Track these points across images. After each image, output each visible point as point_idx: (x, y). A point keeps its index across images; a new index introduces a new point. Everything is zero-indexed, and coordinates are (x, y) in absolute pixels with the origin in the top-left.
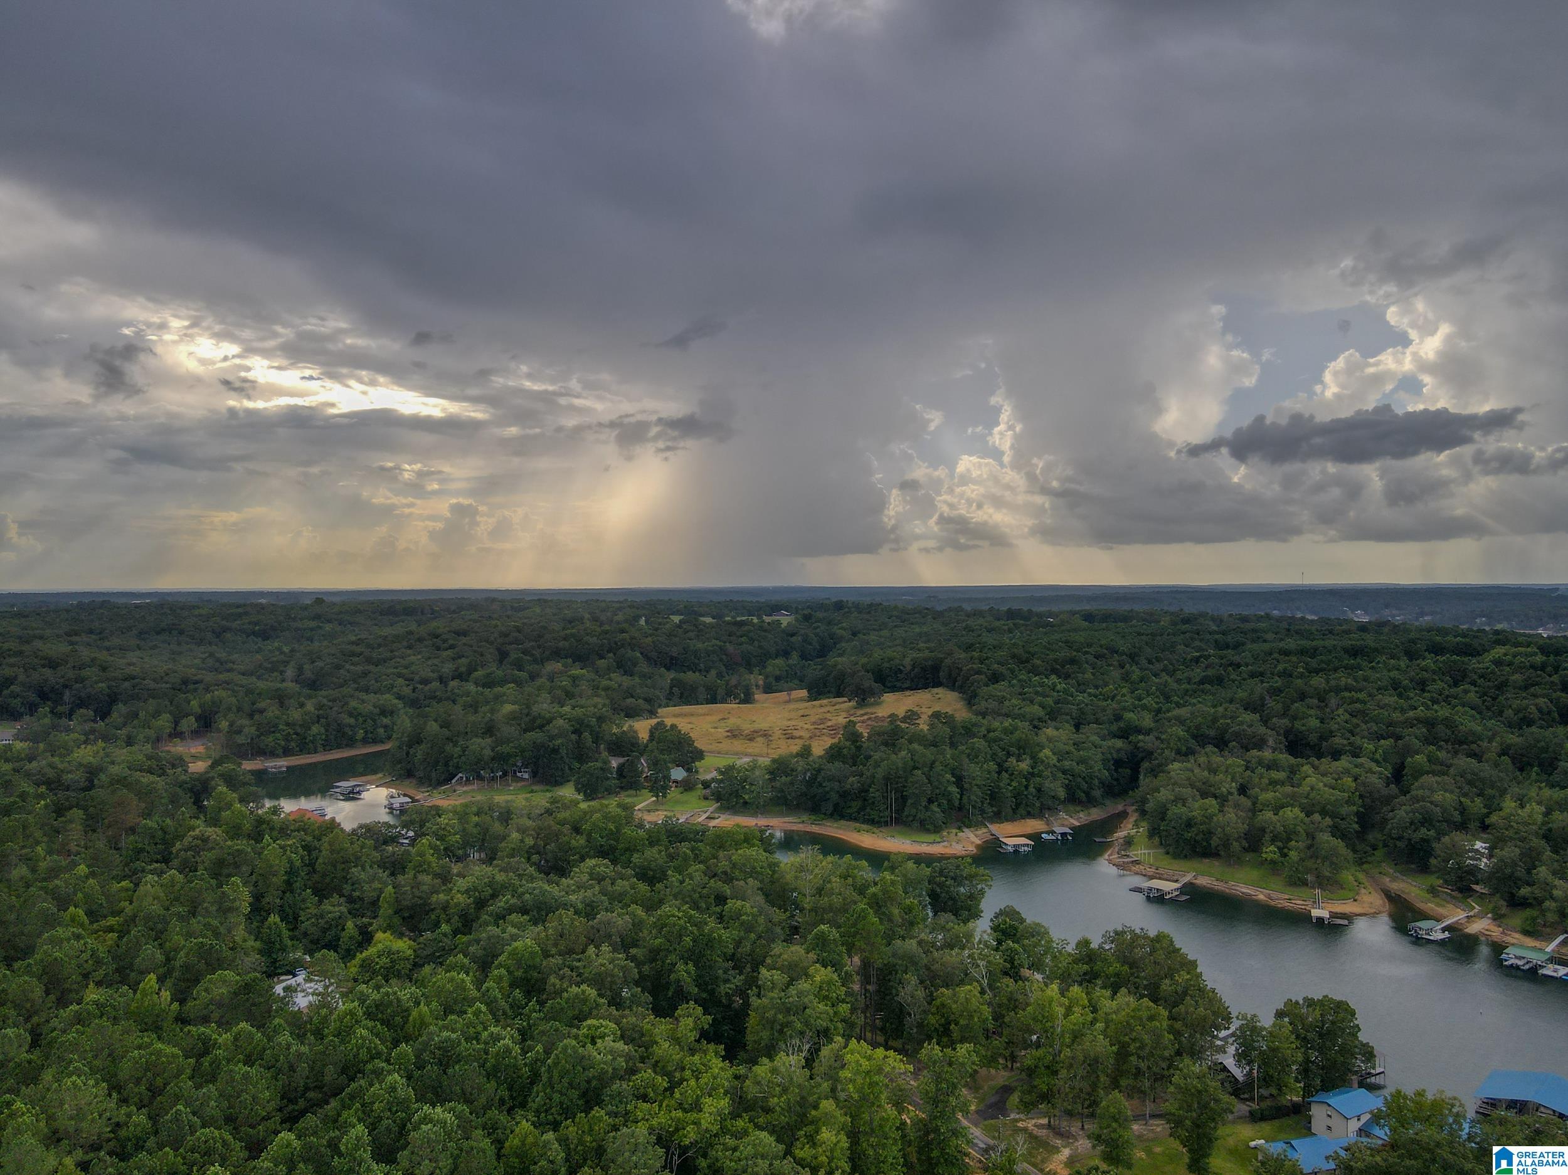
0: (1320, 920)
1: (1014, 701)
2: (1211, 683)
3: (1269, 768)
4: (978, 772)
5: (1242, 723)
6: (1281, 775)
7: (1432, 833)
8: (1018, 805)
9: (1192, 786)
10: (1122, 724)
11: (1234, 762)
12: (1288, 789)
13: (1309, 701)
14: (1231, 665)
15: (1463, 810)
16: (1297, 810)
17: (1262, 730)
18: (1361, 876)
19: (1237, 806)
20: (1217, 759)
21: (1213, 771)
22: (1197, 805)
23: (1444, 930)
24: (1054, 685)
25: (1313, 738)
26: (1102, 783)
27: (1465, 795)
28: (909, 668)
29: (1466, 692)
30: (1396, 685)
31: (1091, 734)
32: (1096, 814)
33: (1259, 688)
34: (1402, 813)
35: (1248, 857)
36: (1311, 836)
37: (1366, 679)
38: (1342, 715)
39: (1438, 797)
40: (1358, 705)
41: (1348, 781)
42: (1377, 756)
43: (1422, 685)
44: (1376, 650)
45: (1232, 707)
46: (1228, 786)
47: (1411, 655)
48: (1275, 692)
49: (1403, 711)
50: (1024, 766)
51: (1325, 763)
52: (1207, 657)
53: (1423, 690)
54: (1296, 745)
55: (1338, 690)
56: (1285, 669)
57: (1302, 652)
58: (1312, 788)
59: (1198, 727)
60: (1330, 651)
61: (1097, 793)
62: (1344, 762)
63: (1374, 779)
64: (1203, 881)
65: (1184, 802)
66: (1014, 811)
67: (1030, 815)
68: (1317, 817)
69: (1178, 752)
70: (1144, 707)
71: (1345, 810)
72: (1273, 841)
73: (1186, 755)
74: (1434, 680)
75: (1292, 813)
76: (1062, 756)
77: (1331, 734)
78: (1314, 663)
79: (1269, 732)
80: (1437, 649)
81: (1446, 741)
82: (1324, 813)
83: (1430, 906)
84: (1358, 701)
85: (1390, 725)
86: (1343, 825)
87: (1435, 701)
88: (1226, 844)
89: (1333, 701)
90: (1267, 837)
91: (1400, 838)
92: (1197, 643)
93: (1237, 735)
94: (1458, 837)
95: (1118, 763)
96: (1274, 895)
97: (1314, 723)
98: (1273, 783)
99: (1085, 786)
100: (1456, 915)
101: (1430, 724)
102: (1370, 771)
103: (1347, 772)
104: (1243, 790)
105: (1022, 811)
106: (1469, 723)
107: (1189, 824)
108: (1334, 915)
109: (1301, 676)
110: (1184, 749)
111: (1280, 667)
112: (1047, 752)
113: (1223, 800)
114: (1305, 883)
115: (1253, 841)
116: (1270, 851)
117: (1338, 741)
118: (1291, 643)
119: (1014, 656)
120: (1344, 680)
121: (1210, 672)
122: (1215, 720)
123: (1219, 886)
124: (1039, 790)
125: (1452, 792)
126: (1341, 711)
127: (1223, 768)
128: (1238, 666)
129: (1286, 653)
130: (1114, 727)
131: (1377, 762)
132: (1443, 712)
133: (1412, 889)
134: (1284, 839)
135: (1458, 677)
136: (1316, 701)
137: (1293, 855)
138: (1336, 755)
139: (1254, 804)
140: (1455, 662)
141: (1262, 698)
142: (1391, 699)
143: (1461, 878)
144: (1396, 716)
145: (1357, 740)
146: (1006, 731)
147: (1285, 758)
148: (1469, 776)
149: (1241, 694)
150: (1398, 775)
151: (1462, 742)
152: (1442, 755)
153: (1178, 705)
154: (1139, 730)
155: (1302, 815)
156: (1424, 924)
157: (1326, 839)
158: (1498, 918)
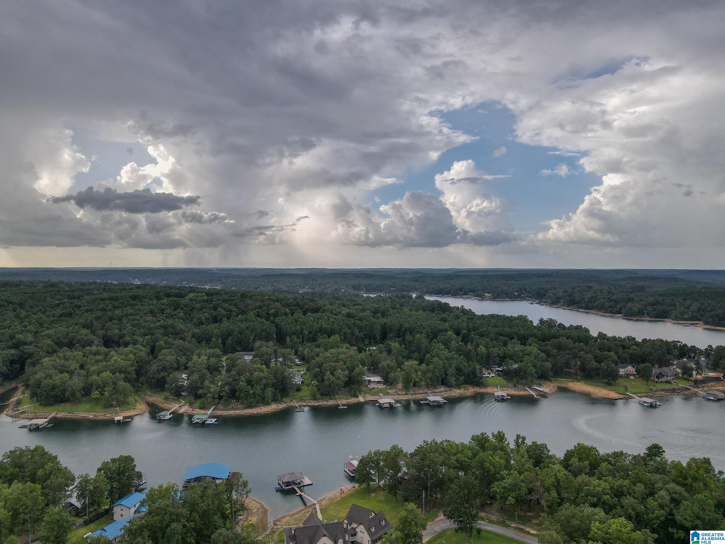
0: (119, 421)
2: (66, 316)
3: (95, 354)
5: (81, 334)
6: (100, 357)
7: (166, 374)
9: (55, 369)
10: (14, 341)
11: (78, 354)
12: (104, 363)
13: (114, 321)
14: (76, 306)
15: (178, 362)
16: (108, 372)
17: (92, 337)
18: (137, 398)
19: (79, 375)
20: (68, 353)
21: (66, 359)
22: (58, 378)
23: (170, 414)
25: (116, 339)
26: (2, 374)
27: (179, 356)
29: (179, 313)
30: (152, 312)
33: (90, 317)
34: (154, 367)
35: (84, 399)
36: (115, 383)
37: (139, 310)
38: (129, 327)
39: (168, 358)
40: (136, 322)
41: (132, 356)
42: (144, 343)
43: (162, 311)
44: (143, 297)
45: (77, 327)
46: (74, 366)
47: (158, 298)
48: (98, 318)
49: (155, 323)
51: (122, 349)
52: (63, 304)
53: (163, 313)
54: (108, 342)
55: (127, 316)
56: (103, 307)
57: (111, 299)
58: (115, 361)
59: (58, 339)
60: (124, 298)
62: (130, 348)
63: (142, 354)
64: (61, 415)
65: (51, 377)
68: (117, 374)
69: (48, 352)
70: (28, 331)
71: (129, 370)
72: (97, 389)
73: (52, 353)
74: (167, 309)
75: (106, 374)
77: (124, 336)
78: (116, 304)
79: (95, 337)
80: (168, 295)
81: (172, 334)
82: (120, 372)
83: (165, 405)
84: (136, 320)
85: (149, 329)
86: (129, 376)
87: (167, 318)
88: (73, 394)
89: (125, 321)
90: (94, 387)
91: (153, 378)
92: (58, 297)
93: (79, 341)
94: (176, 374)
95: (12, 362)
96: (97, 414)
97: (116, 331)
98: (97, 361)
100: (175, 407)
101: (165, 327)
102: (141, 350)
103: (131, 352)
104: (82, 367)
106: (180, 325)
107: (53, 388)
108: (125, 418)
109: (110, 310)
110: (51, 350)
111: (100, 307)
113: (71, 373)
114: (112, 406)
115: (87, 391)
116: (95, 394)
117: (127, 338)
118: (106, 295)
120: (129, 310)
121: (65, 311)
122: (68, 334)
123: (69, 416)
125: (174, 355)
126: (128, 325)
127: (72, 357)
128: (80, 307)
129: (103, 300)
130: (10, 343)
131: (144, 346)
132: (170, 321)
133: (157, 399)
134: (101, 388)
135: (176, 307)
136: (117, 321)
137: (107, 394)
138: (126, 345)
139: (88, 373)
140: (175, 301)
141: (92, 322)
142: (149, 318)
143: (177, 391)
144: (152, 325)
145: (135, 337)
147: (103, 349)
148: (180, 348)
149: (81, 321)
150: (153, 351)
151: (178, 334)
152: (170, 340)
153: (48, 328)
154: (25, 343)
155: (111, 375)
156: (163, 413)
157: (121, 383)
158: (191, 404)
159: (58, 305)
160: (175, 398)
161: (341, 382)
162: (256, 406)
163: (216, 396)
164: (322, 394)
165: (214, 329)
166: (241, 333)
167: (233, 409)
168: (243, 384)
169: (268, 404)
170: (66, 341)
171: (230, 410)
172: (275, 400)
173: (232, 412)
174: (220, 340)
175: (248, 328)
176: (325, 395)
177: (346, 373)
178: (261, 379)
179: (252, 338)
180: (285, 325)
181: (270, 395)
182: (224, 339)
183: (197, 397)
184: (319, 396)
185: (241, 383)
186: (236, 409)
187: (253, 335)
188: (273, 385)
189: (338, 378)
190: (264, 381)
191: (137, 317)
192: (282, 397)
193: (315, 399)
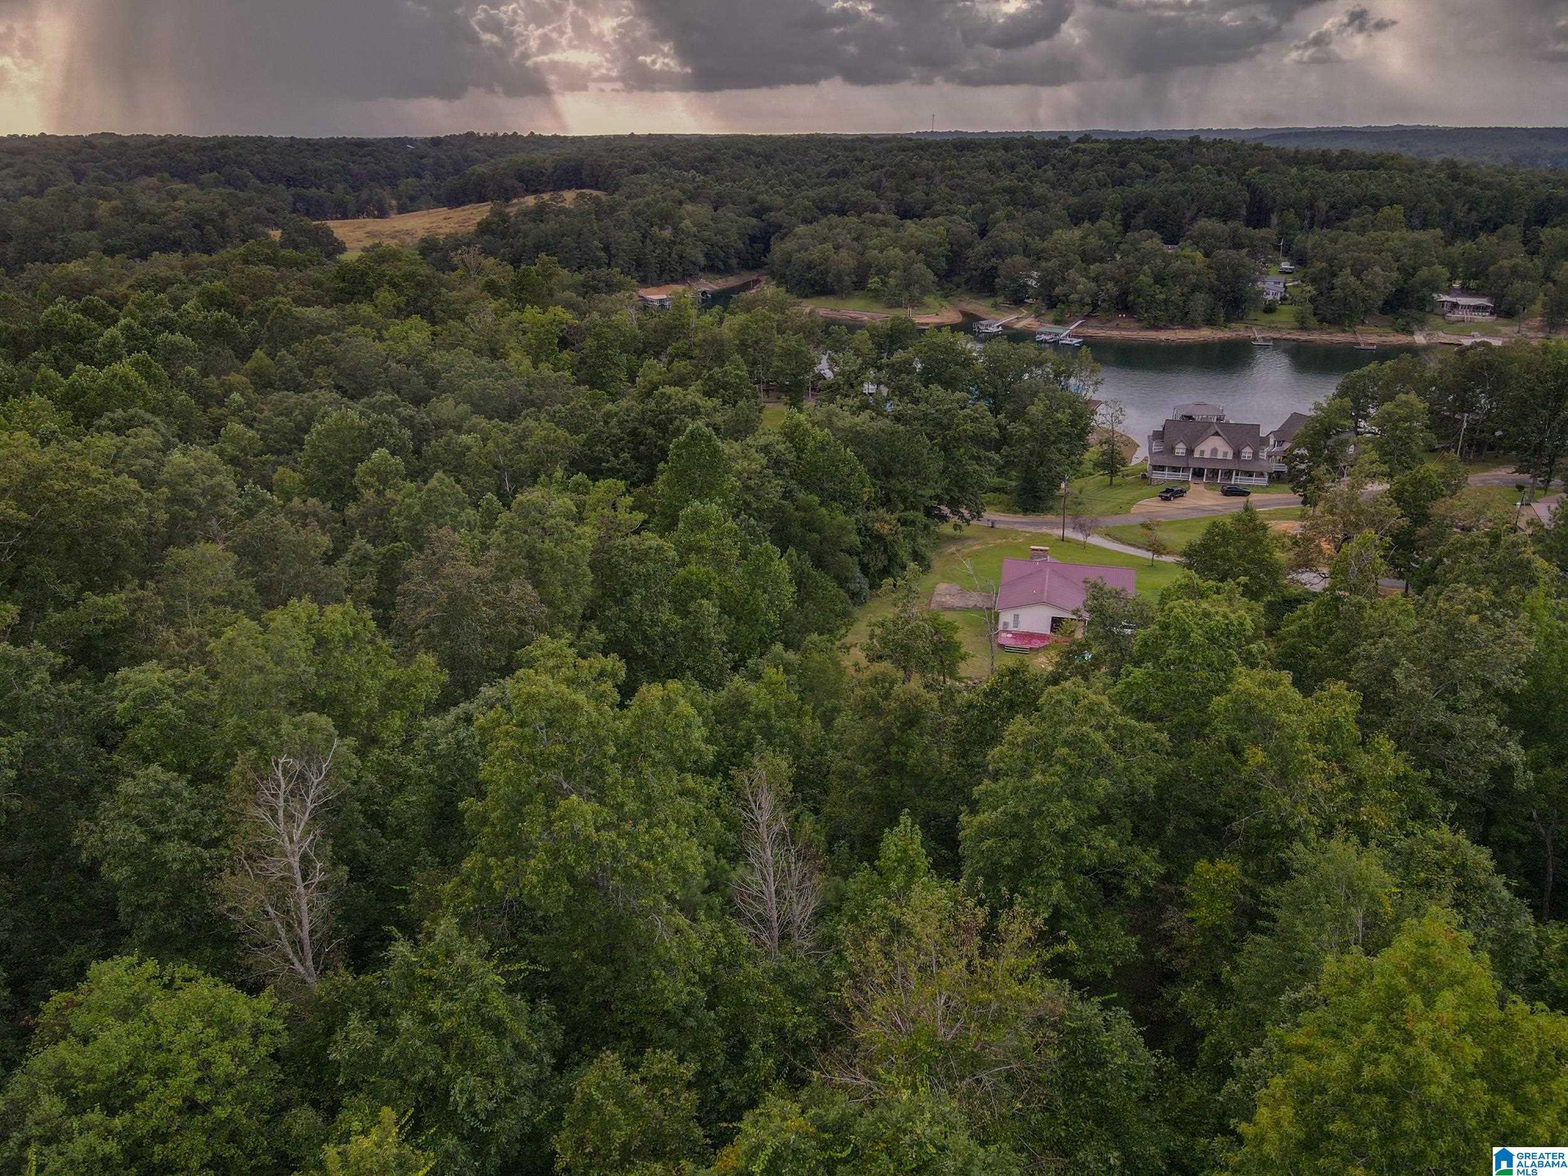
1: (656, 186)
2: (837, 176)
3: (879, 225)
4: (624, 239)
5: (860, 196)
6: (889, 229)
7: (999, 260)
8: (662, 272)
9: (813, 239)
10: (756, 205)
11: (852, 220)
14: (856, 160)
15: (1025, 244)
16: (897, 250)
17: (877, 200)
18: (944, 301)
19: (850, 250)
20: (836, 221)
21: (832, 228)
22: (816, 251)
23: (998, 327)
24: (694, 177)
25: (918, 208)
26: (738, 254)
27: (1028, 235)
28: (551, 170)
29: (1046, 172)
30: (991, 167)
31: (728, 213)
32: (732, 281)
33: (877, 174)
34: (981, 248)
35: (856, 291)
36: (907, 268)
37: (968, 162)
38: (942, 188)
39: (1008, 235)
40: (958, 181)
41: (941, 229)
42: (968, 215)
45: (854, 188)
46: (844, 238)
48: (891, 176)
49: (993, 184)
50: (667, 233)
51: (926, 221)
52: (836, 157)
53: (1012, 171)
54: (906, 213)
55: (943, 169)
57: (917, 148)
58: (912, 236)
59: (822, 202)
61: (734, 262)
62: (940, 219)
63: (961, 229)
65: (806, 250)
66: (660, 276)
67: (674, 281)
68: (913, 253)
69: (804, 220)
70: (777, 192)
71: (935, 251)
72: (877, 273)
73: (811, 221)
75: (894, 252)
76: (702, 226)
77: (933, 203)
79: (883, 202)
80: (1029, 147)
81: (1022, 205)
82: (919, 251)
83: (992, 316)
84: (958, 177)
85: (981, 193)
86: (935, 262)
88: (839, 281)
89: (937, 179)
90: (873, 271)
91: (975, 269)
93: (855, 204)
95: (753, 239)
96: (874, 315)
97: (919, 195)
98: (880, 235)
99: (722, 254)
100: (1008, 318)
102: (960, 224)
103: (942, 225)
104: (855, 239)
105: (666, 277)
106: (1042, 191)
107: (810, 266)
110: (809, 217)
111: (898, 159)
112: (687, 222)
113: (838, 246)
114: (899, 303)
115: (861, 276)
116: (874, 282)
117: (937, 207)
119: (654, 155)
122: (838, 196)
124: (681, 257)
125: (1018, 233)
126: (942, 185)
127: (841, 226)
130: (750, 208)
131: (968, 220)
133: (978, 306)
134: (885, 272)
136: (923, 180)
137: (892, 282)
138: (935, 216)
139: (864, 248)
141: (880, 181)
142: (984, 174)
143: (1016, 293)
144: (987, 187)
145: (953, 206)
146: (648, 204)
147: (892, 218)
148: (1034, 225)
149: (861, 179)
152: (1017, 212)
155: (902, 253)
156: (983, 324)
159: (826, 160)
160: (1011, 305)
161: (1373, 294)
162: (1166, 328)
163: (1088, 300)
164: (1322, 320)
165: (1113, 195)
166: (1166, 204)
167: (1118, 328)
168: (1145, 279)
169: (1192, 326)
170: (834, 206)
171: (1112, 329)
172: (1210, 322)
173: (1115, 334)
174: (1119, 216)
175: (1184, 193)
176: (1329, 322)
177: (1395, 276)
178: (1185, 275)
179: (1189, 214)
180: (1273, 188)
181: (1201, 309)
182: (1129, 215)
184: (1313, 321)
185: (1142, 278)
186: (1125, 329)
187: (1194, 208)
188: (1213, 291)
189: (1371, 286)
190: (1193, 279)
191: (960, 173)
192: (1228, 320)
193: (1303, 328)
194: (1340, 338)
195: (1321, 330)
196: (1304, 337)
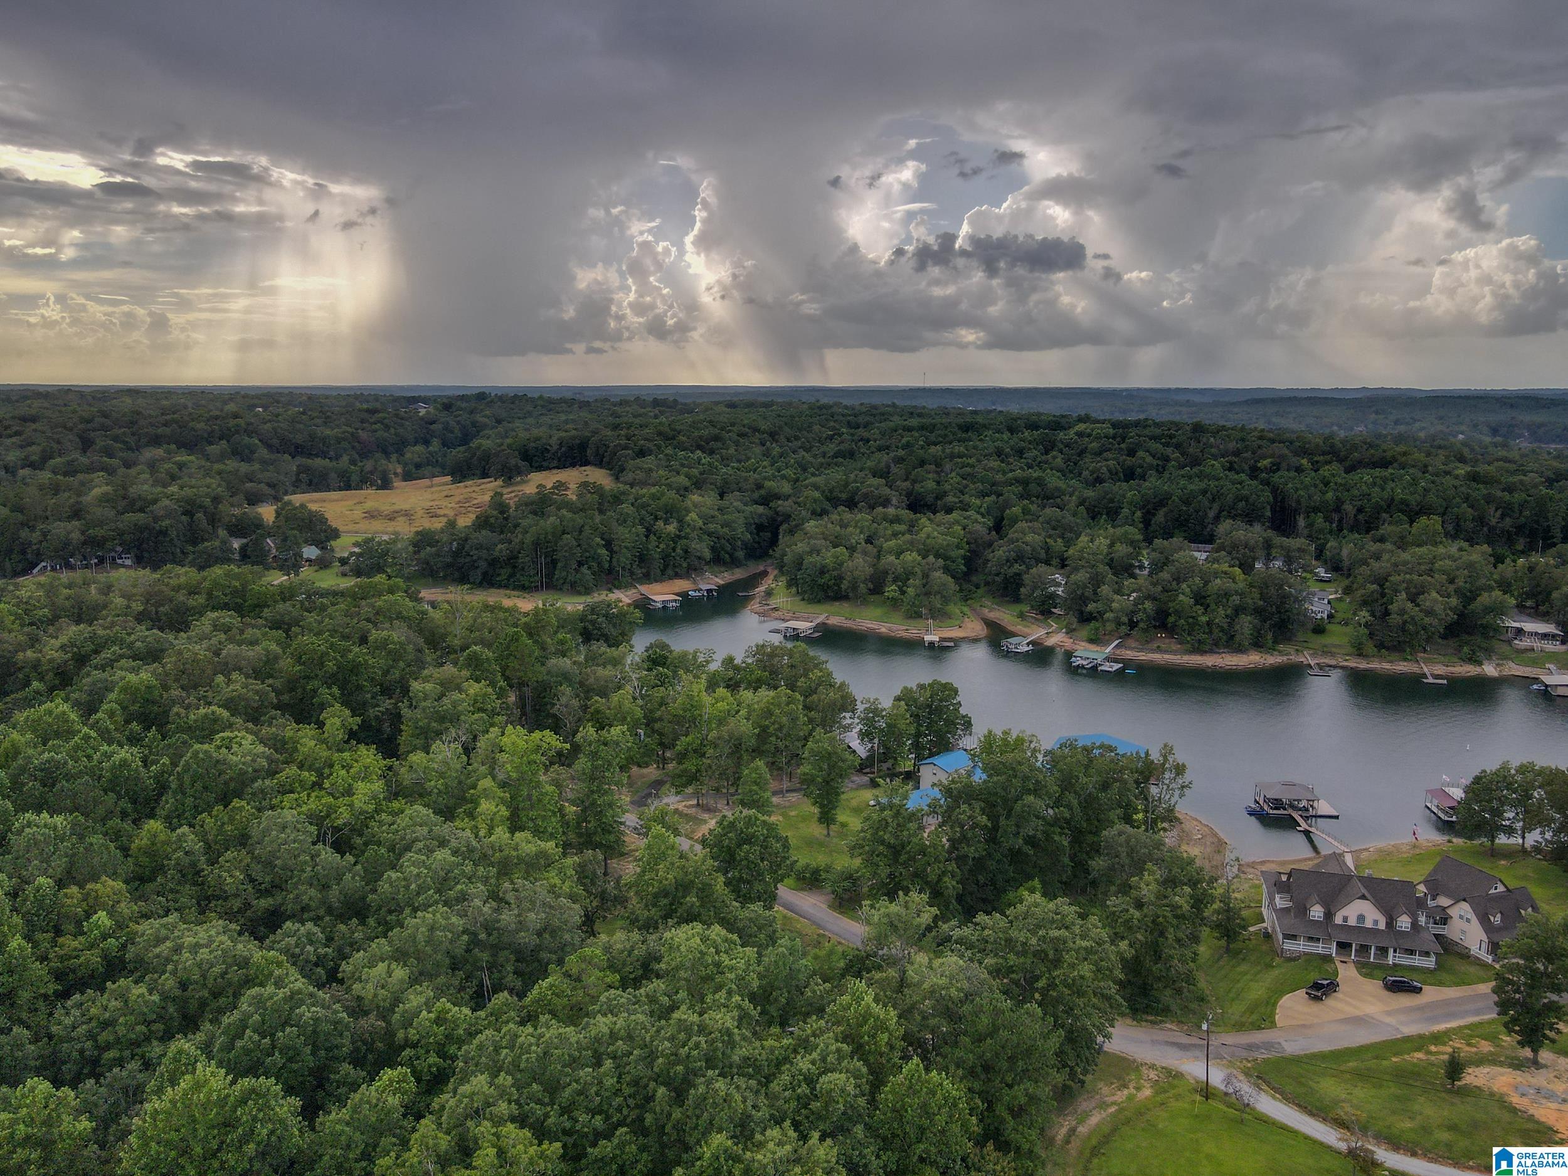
0: (932, 644)
1: (660, 472)
2: (844, 457)
3: (892, 522)
4: (627, 535)
5: (870, 486)
6: (903, 528)
7: (1023, 567)
8: (666, 567)
9: (825, 539)
10: (763, 492)
11: (863, 517)
12: (908, 537)
13: (927, 467)
14: (861, 440)
15: (1048, 549)
16: (915, 554)
17: (887, 491)
18: (965, 609)
19: (865, 553)
20: (848, 516)
21: (844, 526)
22: (829, 554)
23: (1028, 644)
24: (699, 459)
25: (930, 499)
26: (745, 546)
27: (1050, 536)
28: (555, 447)
29: (1054, 458)
30: (999, 453)
31: (734, 500)
32: (739, 574)
33: (885, 458)
34: (1001, 551)
35: (872, 598)
36: (926, 576)
37: (975, 448)
38: (953, 477)
39: (1029, 538)
40: (968, 469)
41: (958, 528)
42: (982, 510)
43: (1020, 453)
44: (984, 426)
45: (862, 474)
46: (856, 537)
47: (1012, 430)
48: (899, 460)
49: (1004, 473)
50: (672, 528)
51: (940, 516)
52: (840, 435)
53: (1021, 458)
54: (917, 504)
55: (952, 457)
56: (908, 442)
57: (922, 428)
58: (928, 537)
59: (831, 491)
60: (946, 427)
61: (740, 554)
62: (955, 515)
63: (978, 527)
64: (834, 621)
65: (818, 552)
66: (663, 572)
67: (677, 576)
68: (931, 558)
69: (814, 513)
70: (783, 477)
71: (954, 554)
72: (895, 581)
73: (821, 515)
74: (1030, 449)
75: (911, 557)
76: (707, 519)
77: (945, 494)
78: (932, 437)
79: (894, 493)
80: (1033, 426)
81: (1037, 497)
82: (937, 556)
83: (1019, 628)
84: (968, 465)
85: (993, 485)
86: (953, 566)
87: (1030, 467)
88: (854, 587)
89: (948, 467)
90: (890, 578)
91: (997, 575)
92: (832, 424)
93: (866, 496)
94: (1042, 568)
95: (760, 528)
96: (894, 627)
97: (931, 485)
98: (895, 535)
99: (728, 547)
100: (1037, 632)
101: (1025, 482)
102: (976, 521)
103: (957, 522)
104: (869, 541)
105: (670, 572)
106: (1054, 481)
107: (823, 571)
108: (942, 639)
109: (922, 447)
110: (819, 510)
111: (904, 440)
112: (693, 515)
113: (852, 549)
114: (919, 616)
115: (876, 586)
116: (891, 590)
117: (950, 499)
118: (914, 422)
119: (660, 434)
120: (959, 448)
121: (842, 447)
122: (847, 484)
123: (848, 624)
124: (686, 552)
125: (1039, 535)
126: (953, 474)
127: (853, 523)
128: (868, 441)
129: (909, 429)
130: (756, 495)
131: (983, 516)
132: (1035, 473)
133: (1005, 616)
134: (903, 579)
135: (1049, 447)
136: (933, 467)
137: (911, 591)
138: (949, 511)
139: (879, 552)
140: (1047, 434)
141: (888, 467)
142: (994, 463)
143: (1043, 602)
144: (999, 477)
145: (966, 498)
146: (654, 497)
147: (906, 514)
148: (1053, 523)
149: (869, 464)
150: (998, 527)
151: (1048, 497)
152: (1033, 508)
153: (813, 475)
154: (778, 497)
155: (919, 558)
156: (1013, 640)
157: (938, 576)
158: (1070, 631)
159: (831, 438)
160: (1039, 617)
161: (1436, 622)
162: (1211, 652)
163: (1125, 619)
164: (1381, 646)
165: (1128, 492)
166: (1187, 502)
167: (1159, 649)
168: (1185, 599)
169: (1240, 650)
170: (844, 496)
171: (1153, 651)
172: (1258, 644)
173: (1157, 657)
174: (1139, 514)
175: (1204, 492)
176: (1388, 649)
177: (1454, 601)
178: (1227, 595)
179: (1211, 514)
180: (1297, 490)
181: (1247, 631)
182: (1148, 512)
183: (1085, 619)
184: (1370, 648)
185: (1181, 597)
186: (1166, 652)
187: (1216, 506)
188: (1258, 612)
189: (1429, 613)
190: (1236, 600)
191: (972, 461)
192: (1276, 642)
193: (1360, 654)
194: (1402, 667)
195: (1382, 658)
196: (1363, 665)
